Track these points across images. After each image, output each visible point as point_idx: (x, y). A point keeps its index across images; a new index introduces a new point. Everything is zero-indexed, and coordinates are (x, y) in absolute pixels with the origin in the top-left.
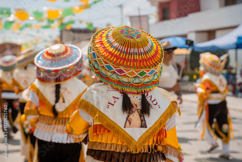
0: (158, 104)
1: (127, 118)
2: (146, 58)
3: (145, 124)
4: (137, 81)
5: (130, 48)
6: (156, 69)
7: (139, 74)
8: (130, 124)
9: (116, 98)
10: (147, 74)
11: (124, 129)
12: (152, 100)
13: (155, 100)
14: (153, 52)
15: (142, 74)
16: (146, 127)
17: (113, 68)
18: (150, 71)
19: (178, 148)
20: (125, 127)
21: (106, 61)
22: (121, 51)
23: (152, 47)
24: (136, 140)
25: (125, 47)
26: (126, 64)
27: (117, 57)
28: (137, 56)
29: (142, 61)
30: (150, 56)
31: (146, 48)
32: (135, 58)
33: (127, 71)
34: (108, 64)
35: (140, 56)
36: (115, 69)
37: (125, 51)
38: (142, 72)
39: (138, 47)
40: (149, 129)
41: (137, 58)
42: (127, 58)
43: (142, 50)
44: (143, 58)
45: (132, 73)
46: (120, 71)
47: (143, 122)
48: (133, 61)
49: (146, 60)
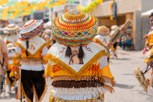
0: (91, 50)
1: (71, 59)
2: (82, 25)
3: (82, 62)
4: (77, 38)
5: (72, 20)
6: (89, 31)
8: (73, 62)
9: (64, 48)
11: (69, 65)
12: (87, 48)
13: (89, 48)
14: (88, 22)
16: (83, 64)
17: (62, 32)
18: (84, 32)
19: (112, 78)
20: (69, 64)
21: (58, 28)
22: (67, 22)
23: (87, 19)
24: (77, 72)
25: (69, 20)
26: (69, 29)
27: (64, 26)
28: (76, 24)
29: (79, 27)
30: (85, 24)
31: (83, 20)
32: (75, 25)
33: (70, 32)
34: (59, 30)
35: (78, 24)
36: (63, 33)
37: (69, 22)
38: (79, 33)
39: (77, 19)
40: (85, 65)
41: (76, 25)
42: (70, 25)
43: (79, 20)
44: (80, 25)
45: (73, 34)
46: (66, 33)
47: (81, 61)
48: (73, 27)
49: (82, 26)
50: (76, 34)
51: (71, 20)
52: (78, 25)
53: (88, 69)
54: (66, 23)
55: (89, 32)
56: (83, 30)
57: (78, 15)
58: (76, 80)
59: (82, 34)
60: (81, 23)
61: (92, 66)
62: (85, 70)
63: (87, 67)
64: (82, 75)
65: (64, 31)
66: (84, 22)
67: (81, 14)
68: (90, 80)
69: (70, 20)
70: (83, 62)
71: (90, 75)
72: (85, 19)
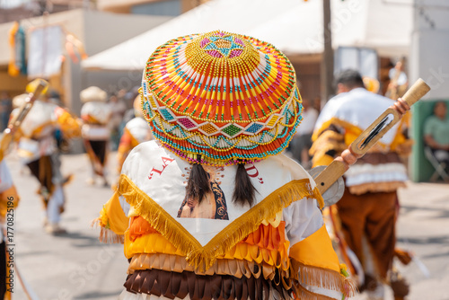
1: (186, 200)
2: (243, 98)
3: (225, 212)
4: (223, 144)
5: (212, 76)
6: (264, 121)
7: (225, 130)
8: (192, 210)
10: (243, 130)
11: (178, 220)
14: (265, 86)
15: (232, 130)
16: (227, 218)
17: (173, 115)
18: (249, 126)
20: (179, 215)
21: (160, 100)
22: (193, 81)
23: (264, 76)
24: (203, 244)
25: (201, 74)
26: (200, 108)
27: (183, 93)
28: (224, 93)
29: (234, 104)
30: (255, 95)
31: (248, 79)
32: (218, 98)
33: (199, 122)
34: (163, 107)
35: (231, 94)
36: (176, 118)
37: (201, 82)
38: (232, 126)
39: (228, 74)
40: (233, 223)
41: (224, 98)
42: (202, 96)
43: (237, 82)
44: (237, 98)
45: (209, 128)
46: (187, 123)
47: (221, 208)
48: (214, 102)
49: (242, 103)
50: (219, 130)
51: (209, 78)
52: (232, 100)
53: (243, 236)
54: (192, 85)
55: (265, 125)
56: (246, 117)
57: (233, 61)
58: (199, 273)
59: (239, 130)
60: (241, 93)
61: (255, 229)
62: (230, 239)
63: (240, 231)
64: (219, 257)
65: (180, 115)
66: (252, 90)
67: (242, 56)
68: (248, 276)
69: (203, 76)
70: (228, 211)
71: (248, 258)
72: (257, 77)
